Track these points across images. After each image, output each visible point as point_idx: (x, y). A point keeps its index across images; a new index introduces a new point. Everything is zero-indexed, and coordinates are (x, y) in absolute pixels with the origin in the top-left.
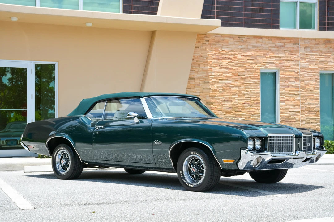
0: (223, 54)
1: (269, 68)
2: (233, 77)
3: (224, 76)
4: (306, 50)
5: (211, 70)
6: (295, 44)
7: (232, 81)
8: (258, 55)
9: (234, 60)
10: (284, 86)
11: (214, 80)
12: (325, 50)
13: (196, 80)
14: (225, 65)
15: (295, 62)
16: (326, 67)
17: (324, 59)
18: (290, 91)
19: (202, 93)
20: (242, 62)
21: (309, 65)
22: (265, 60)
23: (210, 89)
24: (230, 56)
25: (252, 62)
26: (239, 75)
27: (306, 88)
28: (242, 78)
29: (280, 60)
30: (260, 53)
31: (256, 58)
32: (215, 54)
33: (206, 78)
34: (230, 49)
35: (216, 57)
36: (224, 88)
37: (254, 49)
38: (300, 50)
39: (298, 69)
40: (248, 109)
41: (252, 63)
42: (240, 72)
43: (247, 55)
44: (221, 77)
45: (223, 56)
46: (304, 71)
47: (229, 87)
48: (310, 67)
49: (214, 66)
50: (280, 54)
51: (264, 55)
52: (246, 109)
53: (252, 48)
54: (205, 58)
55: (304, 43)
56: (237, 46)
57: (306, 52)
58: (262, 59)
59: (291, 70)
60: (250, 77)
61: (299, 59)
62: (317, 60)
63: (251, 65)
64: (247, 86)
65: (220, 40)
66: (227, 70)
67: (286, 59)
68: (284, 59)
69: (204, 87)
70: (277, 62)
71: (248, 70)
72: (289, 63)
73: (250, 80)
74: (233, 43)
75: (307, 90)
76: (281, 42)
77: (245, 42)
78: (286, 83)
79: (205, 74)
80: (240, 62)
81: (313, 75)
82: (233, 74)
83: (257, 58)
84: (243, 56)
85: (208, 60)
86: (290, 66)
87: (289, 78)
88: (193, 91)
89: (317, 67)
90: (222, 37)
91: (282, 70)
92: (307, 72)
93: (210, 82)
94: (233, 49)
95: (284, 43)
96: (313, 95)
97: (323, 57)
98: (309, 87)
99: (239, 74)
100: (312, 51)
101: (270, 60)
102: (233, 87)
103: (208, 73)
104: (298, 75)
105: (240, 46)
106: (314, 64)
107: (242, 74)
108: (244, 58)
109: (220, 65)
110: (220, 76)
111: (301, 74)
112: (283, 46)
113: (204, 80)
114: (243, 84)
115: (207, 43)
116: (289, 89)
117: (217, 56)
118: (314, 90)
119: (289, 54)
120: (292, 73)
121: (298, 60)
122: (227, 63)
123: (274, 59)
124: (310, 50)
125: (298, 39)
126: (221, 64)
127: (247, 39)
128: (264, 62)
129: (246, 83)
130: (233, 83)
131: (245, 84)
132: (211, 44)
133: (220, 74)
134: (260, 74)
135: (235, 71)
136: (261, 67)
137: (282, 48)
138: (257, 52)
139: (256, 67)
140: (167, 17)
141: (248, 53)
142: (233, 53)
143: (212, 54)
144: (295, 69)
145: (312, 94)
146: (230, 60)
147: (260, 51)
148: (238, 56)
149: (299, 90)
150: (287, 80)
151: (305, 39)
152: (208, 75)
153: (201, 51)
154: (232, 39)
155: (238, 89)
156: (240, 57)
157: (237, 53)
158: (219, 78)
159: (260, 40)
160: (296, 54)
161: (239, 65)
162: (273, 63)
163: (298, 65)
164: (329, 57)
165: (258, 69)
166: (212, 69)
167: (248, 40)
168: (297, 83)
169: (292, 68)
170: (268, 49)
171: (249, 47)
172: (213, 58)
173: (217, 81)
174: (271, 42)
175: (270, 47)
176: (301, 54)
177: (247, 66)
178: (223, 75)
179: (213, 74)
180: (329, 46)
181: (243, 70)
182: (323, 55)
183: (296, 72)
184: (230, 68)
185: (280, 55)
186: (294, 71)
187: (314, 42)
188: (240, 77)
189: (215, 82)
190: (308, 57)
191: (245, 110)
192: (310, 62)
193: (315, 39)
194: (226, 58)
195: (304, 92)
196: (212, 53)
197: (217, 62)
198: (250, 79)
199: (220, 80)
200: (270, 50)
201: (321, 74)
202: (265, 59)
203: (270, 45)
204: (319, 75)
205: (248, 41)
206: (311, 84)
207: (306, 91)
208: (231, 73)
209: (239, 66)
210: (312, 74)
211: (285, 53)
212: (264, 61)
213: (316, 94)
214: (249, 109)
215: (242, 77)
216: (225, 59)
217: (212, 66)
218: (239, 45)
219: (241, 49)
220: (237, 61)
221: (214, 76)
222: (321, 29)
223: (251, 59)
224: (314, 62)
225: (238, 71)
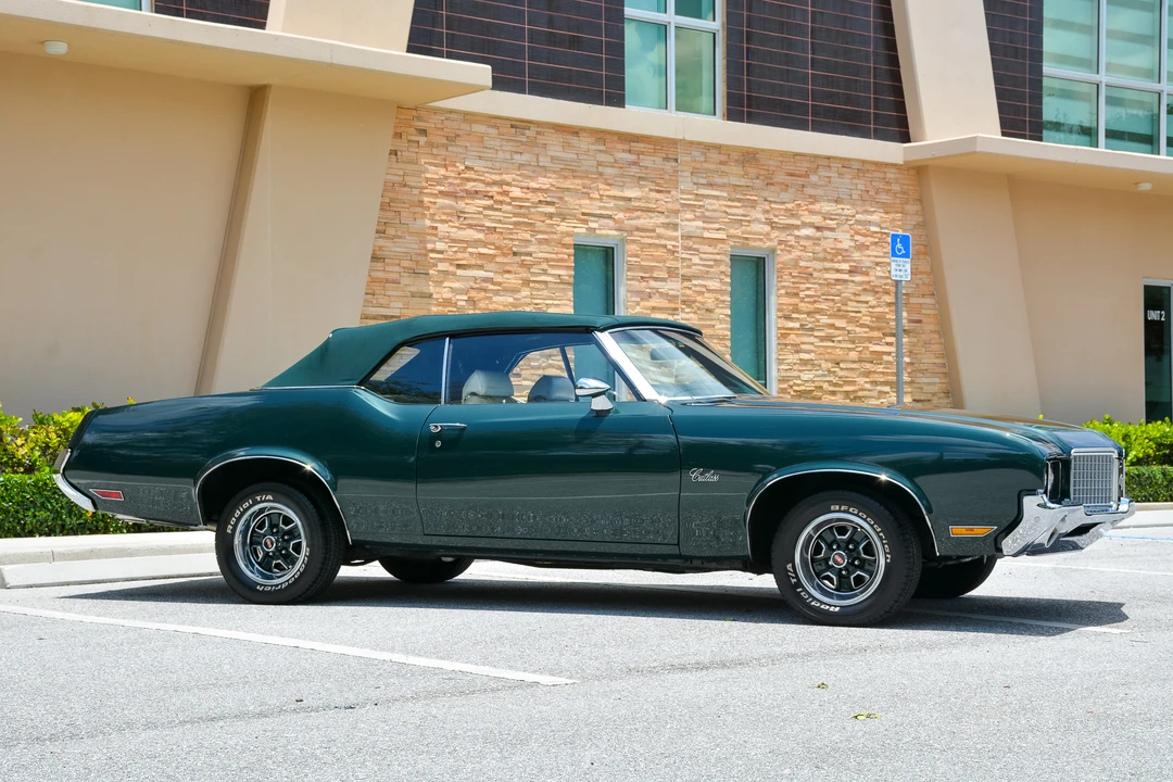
0: (469, 180)
1: (597, 231)
2: (498, 260)
3: (471, 254)
4: (695, 180)
5: (434, 232)
6: (666, 159)
7: (495, 272)
8: (568, 189)
9: (501, 202)
10: (638, 293)
11: (442, 266)
12: (743, 182)
13: (393, 264)
14: (475, 216)
15: (668, 217)
16: (747, 239)
17: (740, 211)
18: (654, 308)
19: (406, 311)
20: (522, 211)
21: (704, 229)
22: (587, 205)
23: (430, 296)
24: (488, 189)
25: (551, 209)
26: (515, 254)
27: (695, 301)
28: (523, 264)
29: (628, 210)
30: (573, 184)
31: (561, 198)
32: (446, 178)
33: (419, 258)
34: (489, 164)
35: (447, 189)
36: (473, 294)
37: (558, 167)
38: (680, 179)
39: (673, 238)
40: (539, 368)
41: (551, 216)
42: (517, 243)
43: (538, 186)
44: (464, 258)
45: (469, 186)
46: (690, 249)
47: (485, 290)
48: (706, 235)
49: (444, 218)
50: (627, 188)
51: (585, 190)
52: (533, 368)
53: (551, 165)
54: (416, 192)
55: (689, 159)
56: (508, 156)
57: (695, 187)
58: (578, 202)
59: (657, 242)
60: (547, 260)
61: (677, 207)
62: (725, 215)
63: (547, 222)
64: (538, 289)
65: (461, 133)
66: (481, 236)
67: (643, 205)
68: (637, 204)
69: (414, 289)
70: (621, 215)
71: (539, 236)
72: (651, 218)
73: (545, 272)
74: (497, 143)
75: (699, 309)
76: (630, 151)
77: (532, 143)
78: (644, 284)
79: (416, 246)
80: (517, 211)
81: (715, 260)
82: (497, 248)
83: (566, 199)
84: (525, 190)
85: (426, 199)
86: (654, 231)
87: (652, 269)
88: (382, 301)
89: (724, 237)
90: (465, 121)
91: (634, 241)
92: (697, 250)
93: (431, 272)
94: (497, 164)
95: (638, 154)
96: (714, 326)
97: (739, 204)
98: (703, 300)
99: (514, 249)
100: (711, 185)
101: (601, 208)
102: (497, 293)
103: (423, 242)
104: (676, 259)
105: (517, 157)
106: (717, 226)
107: (523, 250)
108: (528, 196)
109: (459, 217)
110: (460, 255)
111: (684, 256)
112: (635, 163)
113: (414, 266)
114: (526, 282)
115: (422, 140)
116: (654, 302)
117: (451, 184)
118: (718, 311)
119: (651, 190)
120: (659, 253)
121: (676, 212)
122: (481, 209)
123: (612, 205)
124: (704, 181)
125: (674, 142)
126: (464, 212)
127: (538, 133)
128: (583, 214)
129: (534, 281)
130: (498, 278)
131: (531, 285)
132: (431, 145)
133: (460, 248)
134: (572, 251)
135: (505, 239)
136: (576, 230)
137: (634, 170)
138: (565, 178)
139: (563, 227)
140: (331, 45)
141: (541, 180)
142: (497, 178)
143: (437, 177)
144: (666, 239)
145: (710, 320)
146: (489, 202)
147: (574, 177)
148: (513, 189)
149: (676, 309)
150: (647, 274)
151: (691, 143)
152: (425, 248)
153: (403, 166)
154: (493, 131)
155: (511, 300)
156: (516, 192)
157: (508, 178)
158: (457, 260)
159: (574, 140)
160: (669, 192)
161: (514, 219)
162: (610, 217)
163: (675, 227)
164: (754, 207)
165: (568, 234)
166: (436, 228)
167: (539, 137)
168: (673, 286)
169: (659, 237)
170: (595, 170)
171: (544, 161)
172: (441, 192)
173: (452, 269)
174: (603, 148)
175: (599, 164)
176: (683, 192)
177: (539, 224)
178: (470, 250)
179: (440, 246)
180: (752, 171)
181: (527, 236)
182: (739, 200)
183: (669, 250)
184: (489, 228)
185: (629, 193)
186: (665, 246)
187: (714, 155)
188: (517, 259)
189: (446, 273)
190: (701, 203)
191: (532, 371)
192: (706, 219)
193: (718, 148)
194: (476, 192)
195: (692, 315)
196: (437, 173)
197: (451, 207)
198: (544, 266)
199: (459, 266)
200: (601, 174)
201: (733, 258)
202: (588, 202)
203: (603, 158)
204: (728, 260)
205: (541, 140)
206: (709, 291)
207: (695, 313)
208: (493, 244)
209: (515, 223)
210: (711, 256)
211: (641, 187)
212: (583, 210)
213: (721, 321)
214: (544, 369)
215: (523, 258)
216: (473, 199)
217: (437, 218)
218: (517, 153)
219: (521, 166)
220: (510, 204)
221: (441, 252)
222: (732, 115)
223: (548, 199)
224: (716, 218)
225: (512, 239)
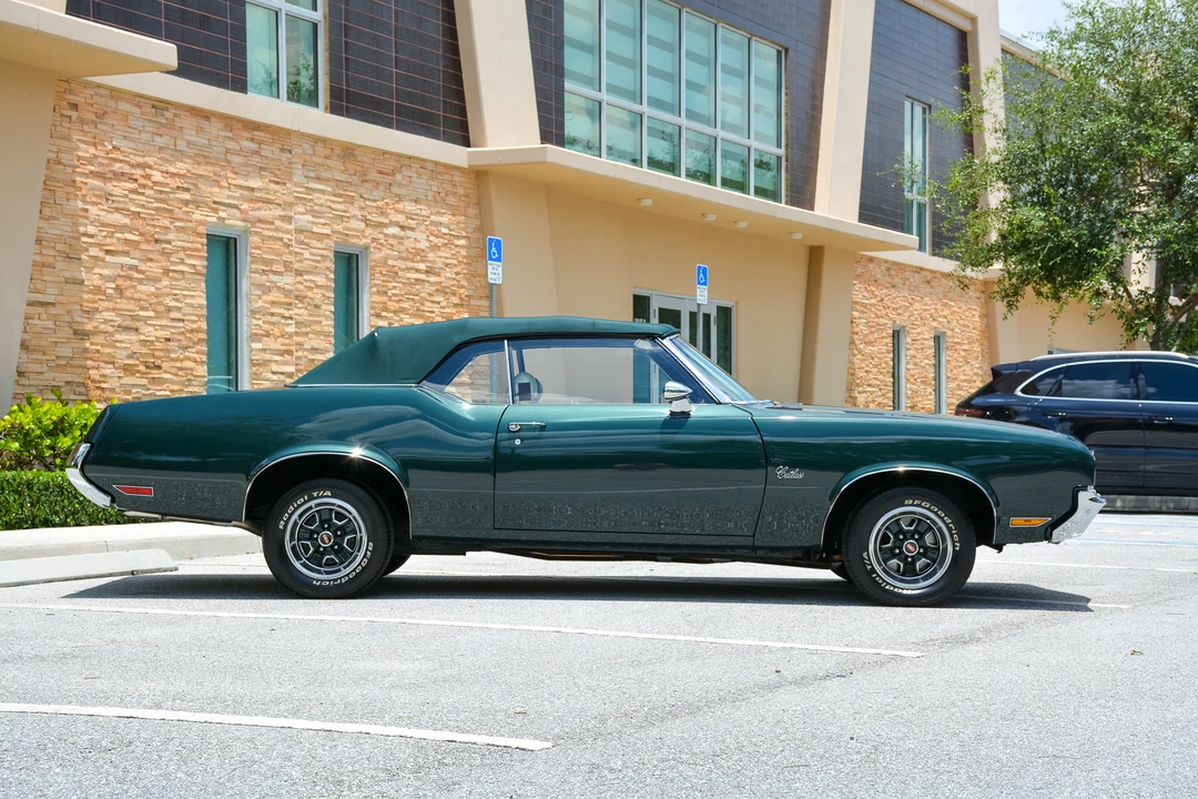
0: (116, 160)
1: (226, 221)
2: (143, 246)
3: (118, 239)
4: (306, 173)
5: (85, 214)
6: (282, 150)
7: (140, 260)
8: (201, 176)
9: (144, 186)
10: (260, 286)
11: (94, 251)
12: (343, 177)
13: (47, 247)
14: (121, 199)
15: (284, 209)
16: (347, 235)
17: (341, 207)
18: (273, 302)
19: (60, 298)
20: (163, 196)
21: (314, 223)
22: (221, 195)
23: (82, 283)
24: (133, 171)
25: (187, 196)
26: (157, 241)
27: (306, 297)
28: (163, 253)
29: (252, 200)
30: (205, 170)
31: (195, 185)
32: (96, 157)
33: (73, 242)
34: (133, 145)
35: (97, 170)
36: (120, 282)
37: (192, 152)
38: (294, 171)
39: (287, 233)
40: (177, 360)
41: (186, 203)
42: (158, 230)
43: (175, 171)
44: (113, 245)
45: (117, 167)
46: (302, 243)
47: (131, 278)
48: (315, 229)
49: (94, 199)
50: (251, 177)
51: (215, 178)
52: (172, 360)
53: (187, 150)
54: (70, 170)
55: (300, 151)
56: (149, 137)
57: (306, 180)
58: (209, 189)
59: (275, 234)
60: (184, 249)
61: (293, 200)
62: (329, 210)
63: (184, 209)
64: (176, 280)
65: (108, 110)
66: (126, 221)
67: (264, 196)
68: (259, 195)
69: (67, 274)
70: (245, 206)
71: (178, 224)
72: (271, 210)
73: (182, 262)
74: (139, 124)
75: (309, 304)
76: (252, 140)
77: (170, 125)
78: (265, 277)
79: (69, 229)
80: (158, 196)
81: (322, 256)
82: (141, 235)
83: (200, 186)
84: (165, 175)
85: (78, 179)
86: (272, 223)
87: (271, 262)
88: (39, 287)
89: (328, 232)
90: (112, 97)
91: (256, 233)
92: (308, 244)
93: (83, 257)
94: (140, 145)
95: (260, 143)
96: (320, 322)
97: (341, 200)
98: (313, 296)
99: (156, 236)
100: (318, 179)
101: (229, 197)
102: (140, 281)
103: (76, 224)
104: (291, 253)
105: (157, 139)
106: (323, 221)
107: (163, 238)
108: (168, 181)
109: (108, 200)
110: (108, 241)
111: (297, 250)
112: (257, 153)
113: (68, 250)
114: (167, 272)
115: (74, 115)
116: (272, 297)
117: (100, 164)
118: (323, 306)
119: (270, 181)
120: (277, 246)
121: (291, 205)
122: (126, 192)
123: (238, 195)
124: (312, 174)
125: (288, 133)
126: (111, 195)
127: (176, 115)
128: (215, 203)
129: (173, 271)
130: (142, 267)
131: (171, 274)
132: (82, 121)
133: (108, 232)
134: (205, 241)
135: (148, 225)
136: (208, 219)
137: (256, 159)
138: (199, 163)
139: (197, 215)
140: (38, 10)
141: (179, 164)
142: (140, 160)
143: (88, 156)
144: (283, 232)
145: (319, 316)
146: (134, 186)
147: (207, 163)
148: (155, 173)
149: (290, 304)
150: (268, 270)
151: (303, 134)
152: (78, 231)
153: (58, 142)
154: (136, 110)
155: (153, 289)
156: (157, 176)
157: (150, 160)
158: (107, 245)
159: (206, 124)
160: (285, 184)
161: (156, 205)
162: (236, 207)
163: (289, 219)
164: (352, 203)
165: (202, 223)
166: (86, 210)
167: (176, 119)
168: (287, 281)
169: (277, 230)
170: (223, 157)
171: (181, 146)
172: (91, 172)
173: (101, 254)
174: (230, 135)
175: (228, 151)
176: (296, 185)
177: (177, 210)
178: (117, 235)
179: (91, 229)
180: (351, 167)
181: (166, 223)
182: (341, 196)
183: (285, 243)
184: (134, 213)
185: (253, 183)
186: (282, 239)
187: (320, 149)
188: (158, 247)
189: (96, 258)
190: (310, 197)
191: (172, 364)
192: (316, 214)
193: (324, 141)
194: (123, 174)
195: (303, 311)
196: (87, 152)
197: (101, 189)
198: (182, 255)
199: (108, 252)
200: (229, 162)
201: (337, 254)
202: (218, 190)
203: (231, 145)
204: (332, 256)
205: (178, 122)
206: (317, 286)
207: (306, 308)
208: (137, 230)
209: (157, 209)
210: (320, 251)
211: (262, 177)
212: (215, 199)
213: (326, 317)
214: (181, 361)
215: (164, 246)
216: (120, 181)
217: (88, 199)
218: (157, 134)
219: (161, 149)
220: (151, 188)
221: (92, 236)
222: (335, 109)
223: (185, 186)
224: (323, 213)
225: (154, 226)
